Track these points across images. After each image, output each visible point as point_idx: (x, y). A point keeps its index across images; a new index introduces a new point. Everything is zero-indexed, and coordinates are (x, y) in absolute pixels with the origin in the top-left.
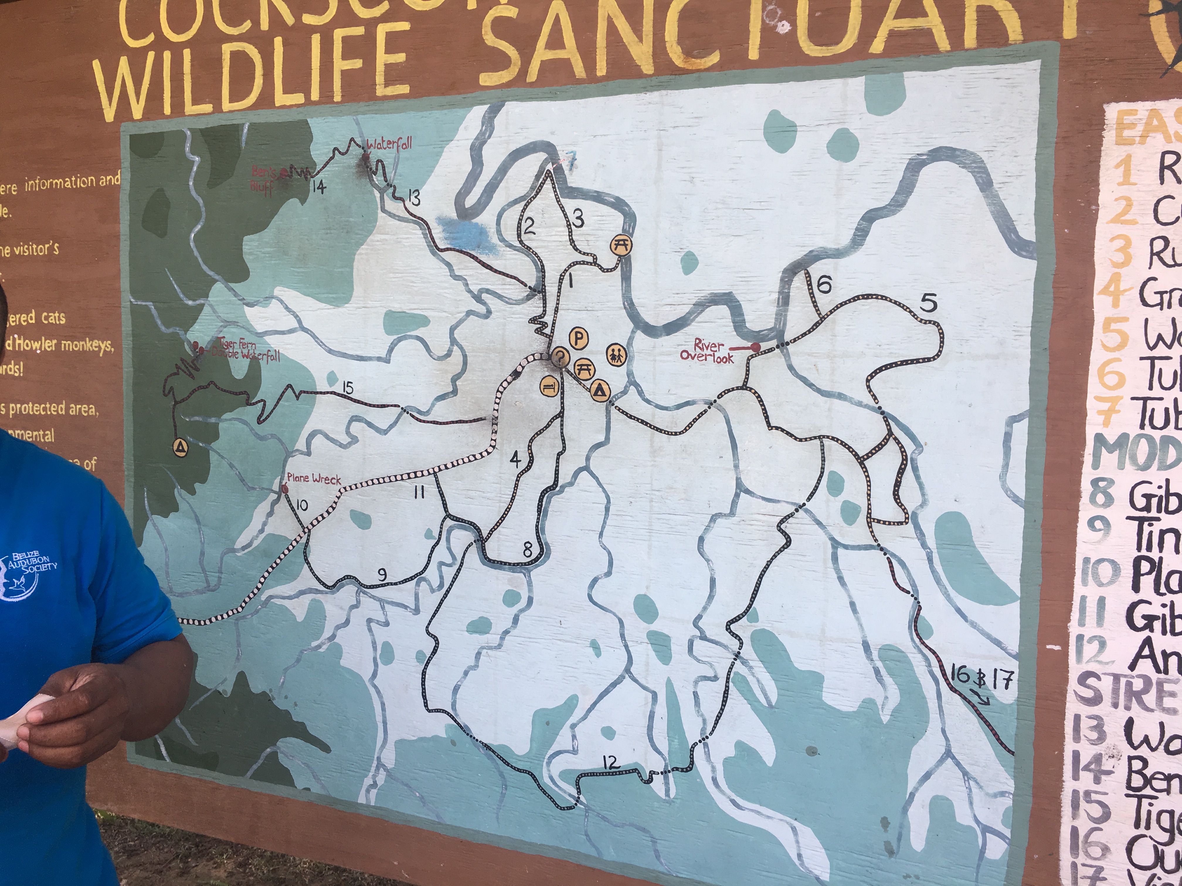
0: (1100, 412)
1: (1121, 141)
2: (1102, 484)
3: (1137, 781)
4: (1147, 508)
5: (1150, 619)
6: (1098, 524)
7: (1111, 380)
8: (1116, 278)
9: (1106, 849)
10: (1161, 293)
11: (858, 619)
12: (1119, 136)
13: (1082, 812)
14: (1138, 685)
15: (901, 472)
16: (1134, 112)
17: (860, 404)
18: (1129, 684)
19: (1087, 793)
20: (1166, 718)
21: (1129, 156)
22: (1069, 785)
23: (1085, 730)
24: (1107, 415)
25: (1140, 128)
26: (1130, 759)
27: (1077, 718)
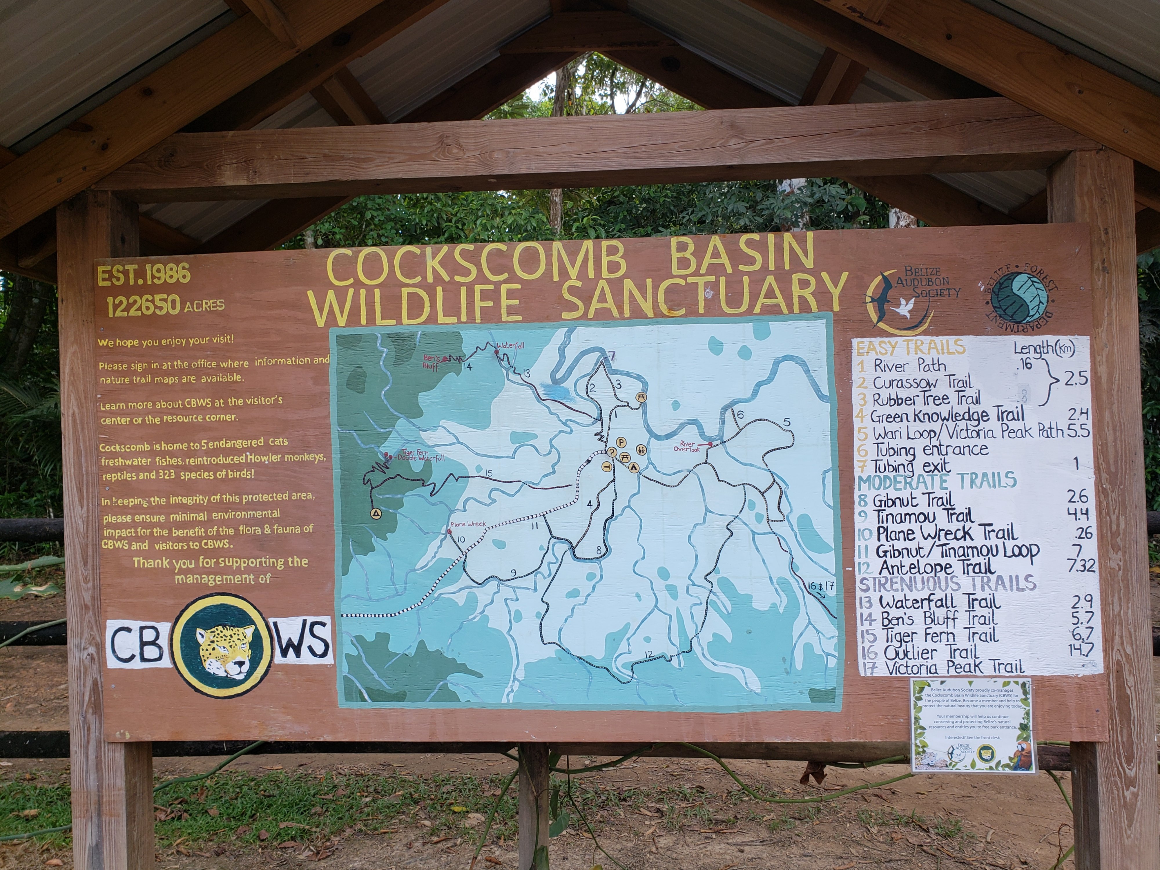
0: (859, 467)
1: (860, 354)
2: (862, 497)
3: (886, 622)
4: (881, 506)
5: (885, 552)
6: (863, 514)
7: (863, 453)
8: (861, 411)
9: (876, 654)
10: (879, 417)
11: (766, 567)
12: (858, 352)
13: (865, 639)
14: (883, 581)
15: (780, 497)
16: (863, 342)
17: (760, 468)
18: (880, 581)
19: (867, 631)
20: (894, 593)
21: (863, 361)
22: (860, 628)
23: (864, 604)
24: (862, 467)
25: (866, 349)
26: (883, 613)
27: (861, 598)
